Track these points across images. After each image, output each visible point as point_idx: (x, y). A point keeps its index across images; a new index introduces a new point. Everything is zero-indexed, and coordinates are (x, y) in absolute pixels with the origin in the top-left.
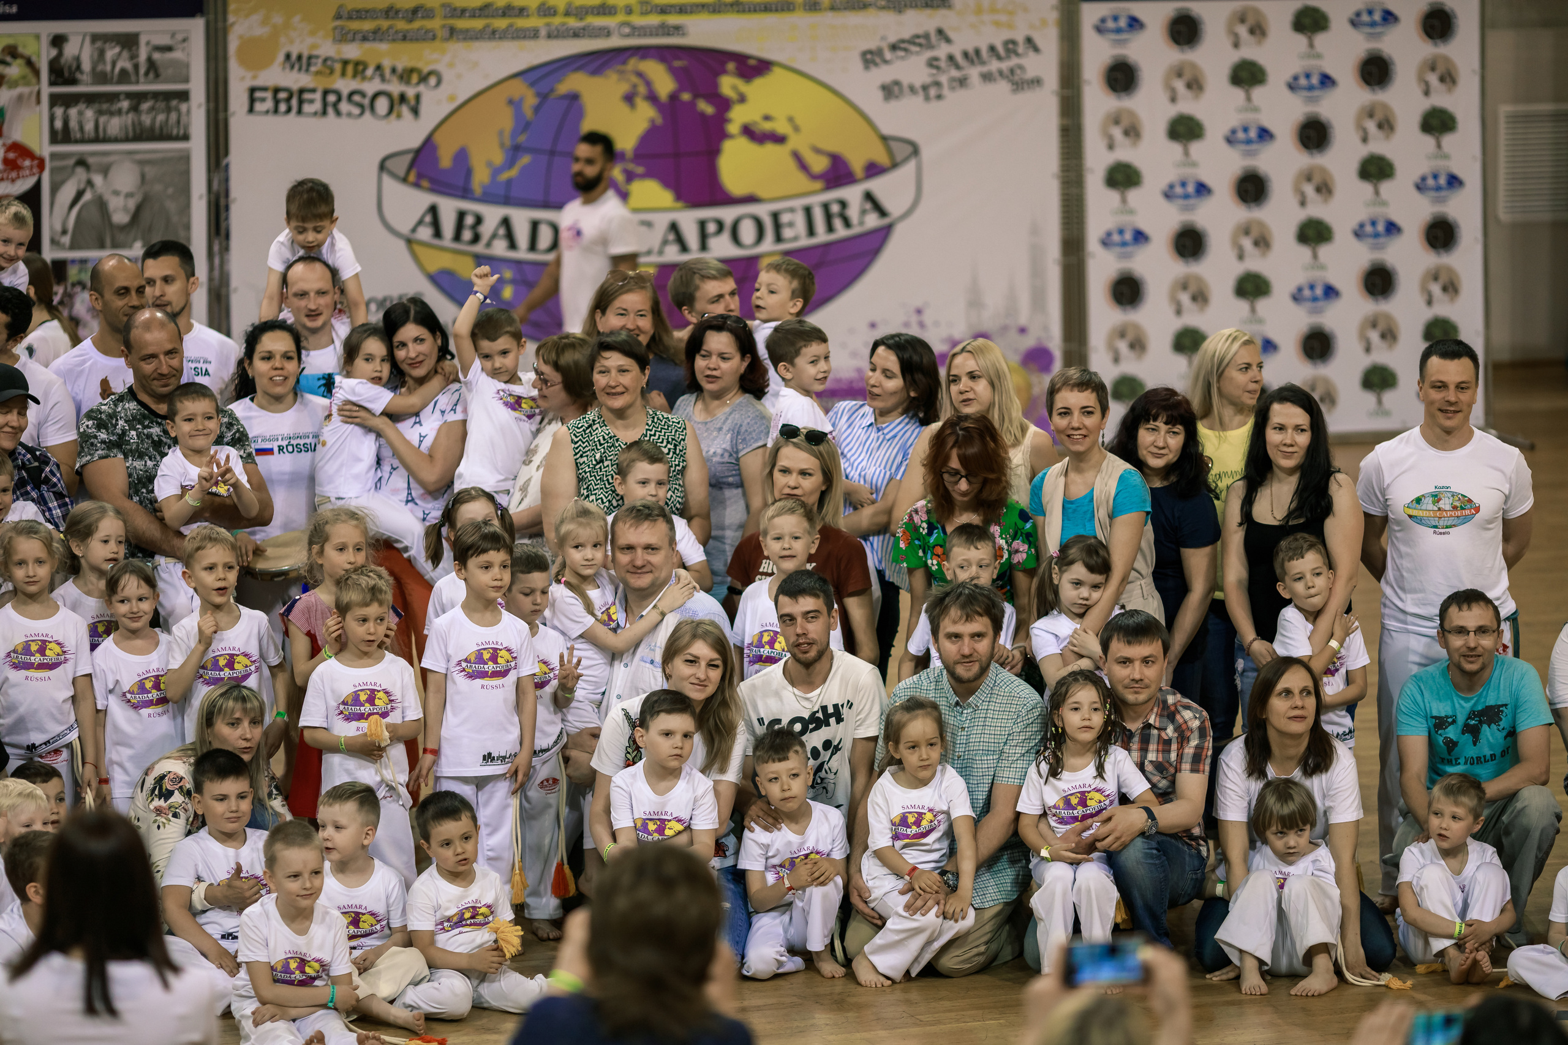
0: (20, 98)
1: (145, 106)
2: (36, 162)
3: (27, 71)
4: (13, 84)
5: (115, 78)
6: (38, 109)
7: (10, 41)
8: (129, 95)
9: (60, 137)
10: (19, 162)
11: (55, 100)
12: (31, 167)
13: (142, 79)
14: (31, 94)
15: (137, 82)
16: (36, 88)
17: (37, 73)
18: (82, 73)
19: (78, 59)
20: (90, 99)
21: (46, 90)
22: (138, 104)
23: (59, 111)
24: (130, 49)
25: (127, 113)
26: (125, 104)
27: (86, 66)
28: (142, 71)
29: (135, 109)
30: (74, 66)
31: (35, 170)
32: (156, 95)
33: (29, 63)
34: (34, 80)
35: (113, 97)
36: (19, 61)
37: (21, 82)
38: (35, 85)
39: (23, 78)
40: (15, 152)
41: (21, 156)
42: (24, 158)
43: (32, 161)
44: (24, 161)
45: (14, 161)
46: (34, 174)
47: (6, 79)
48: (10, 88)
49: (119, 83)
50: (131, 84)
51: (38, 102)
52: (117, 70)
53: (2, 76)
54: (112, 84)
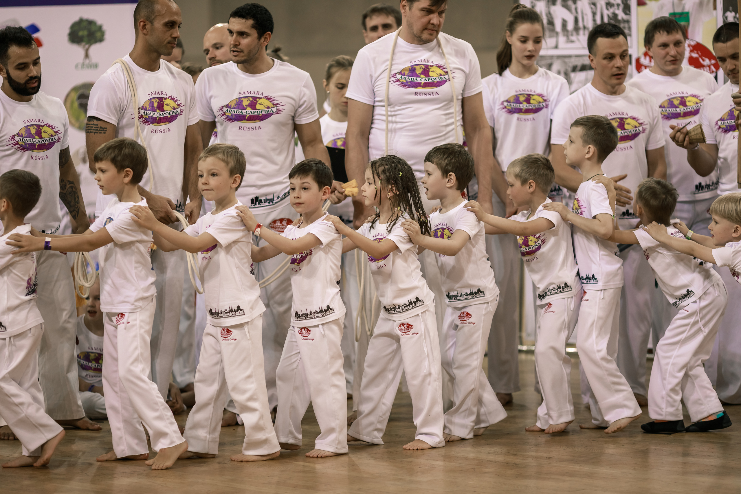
0: (701, 3)
6: (714, 12)
10: (701, 60)
23: (731, 15)
31: (713, 68)
40: (698, 53)
41: (700, 57)
42: (704, 58)
43: (710, 60)
44: (703, 60)
45: (697, 59)
46: (713, 72)
51: (715, 8)
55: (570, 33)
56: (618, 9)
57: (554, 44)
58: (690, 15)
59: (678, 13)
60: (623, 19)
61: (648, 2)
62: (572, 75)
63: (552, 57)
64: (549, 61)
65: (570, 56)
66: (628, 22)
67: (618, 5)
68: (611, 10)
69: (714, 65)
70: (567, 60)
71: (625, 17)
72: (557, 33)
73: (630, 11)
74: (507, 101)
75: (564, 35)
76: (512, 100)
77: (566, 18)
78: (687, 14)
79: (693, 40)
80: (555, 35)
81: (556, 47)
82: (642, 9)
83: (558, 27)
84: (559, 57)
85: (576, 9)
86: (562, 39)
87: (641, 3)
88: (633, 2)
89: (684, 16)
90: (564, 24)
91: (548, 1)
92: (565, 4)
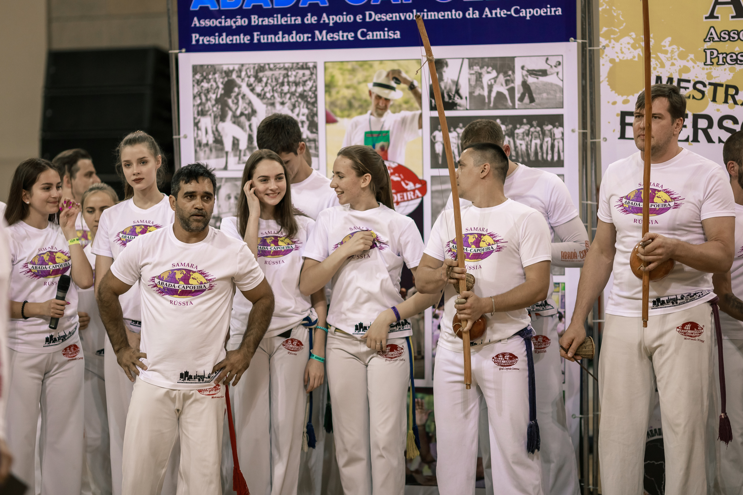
0: (404, 121)
1: (520, 131)
2: (418, 186)
3: (410, 95)
4: (398, 108)
5: (492, 105)
6: (420, 130)
7: (395, 67)
9: (440, 161)
10: (403, 184)
12: (414, 191)
13: (517, 102)
14: (414, 116)
15: (514, 108)
16: (419, 112)
17: (418, 97)
18: (461, 98)
19: (457, 84)
21: (428, 114)
22: (515, 128)
23: (439, 135)
24: (506, 74)
27: (465, 91)
28: (517, 95)
30: (454, 89)
31: (418, 193)
32: (530, 119)
33: (412, 87)
34: (417, 105)
36: (403, 86)
37: (405, 106)
38: (417, 109)
39: (406, 102)
40: (400, 177)
41: (403, 180)
42: (407, 182)
43: (415, 185)
44: (407, 184)
45: (398, 183)
46: (418, 197)
47: (391, 103)
48: (394, 112)
49: (495, 108)
50: (507, 108)
51: (421, 126)
52: (493, 94)
53: (387, 100)
54: (489, 109)
55: (242, 154)
56: (303, 126)
57: (223, 166)
58: (390, 133)
59: (376, 132)
60: (307, 138)
61: (338, 119)
66: (315, 141)
69: (419, 189)
71: (311, 136)
72: (227, 153)
73: (317, 129)
74: (123, 232)
75: (235, 155)
76: (128, 231)
77: (237, 136)
78: (387, 132)
79: (394, 162)
80: (225, 155)
81: (225, 168)
82: (331, 126)
83: (228, 145)
85: (250, 126)
86: (232, 160)
87: (330, 120)
88: (321, 119)
89: (384, 135)
90: (236, 143)
91: (215, 117)
92: (236, 120)
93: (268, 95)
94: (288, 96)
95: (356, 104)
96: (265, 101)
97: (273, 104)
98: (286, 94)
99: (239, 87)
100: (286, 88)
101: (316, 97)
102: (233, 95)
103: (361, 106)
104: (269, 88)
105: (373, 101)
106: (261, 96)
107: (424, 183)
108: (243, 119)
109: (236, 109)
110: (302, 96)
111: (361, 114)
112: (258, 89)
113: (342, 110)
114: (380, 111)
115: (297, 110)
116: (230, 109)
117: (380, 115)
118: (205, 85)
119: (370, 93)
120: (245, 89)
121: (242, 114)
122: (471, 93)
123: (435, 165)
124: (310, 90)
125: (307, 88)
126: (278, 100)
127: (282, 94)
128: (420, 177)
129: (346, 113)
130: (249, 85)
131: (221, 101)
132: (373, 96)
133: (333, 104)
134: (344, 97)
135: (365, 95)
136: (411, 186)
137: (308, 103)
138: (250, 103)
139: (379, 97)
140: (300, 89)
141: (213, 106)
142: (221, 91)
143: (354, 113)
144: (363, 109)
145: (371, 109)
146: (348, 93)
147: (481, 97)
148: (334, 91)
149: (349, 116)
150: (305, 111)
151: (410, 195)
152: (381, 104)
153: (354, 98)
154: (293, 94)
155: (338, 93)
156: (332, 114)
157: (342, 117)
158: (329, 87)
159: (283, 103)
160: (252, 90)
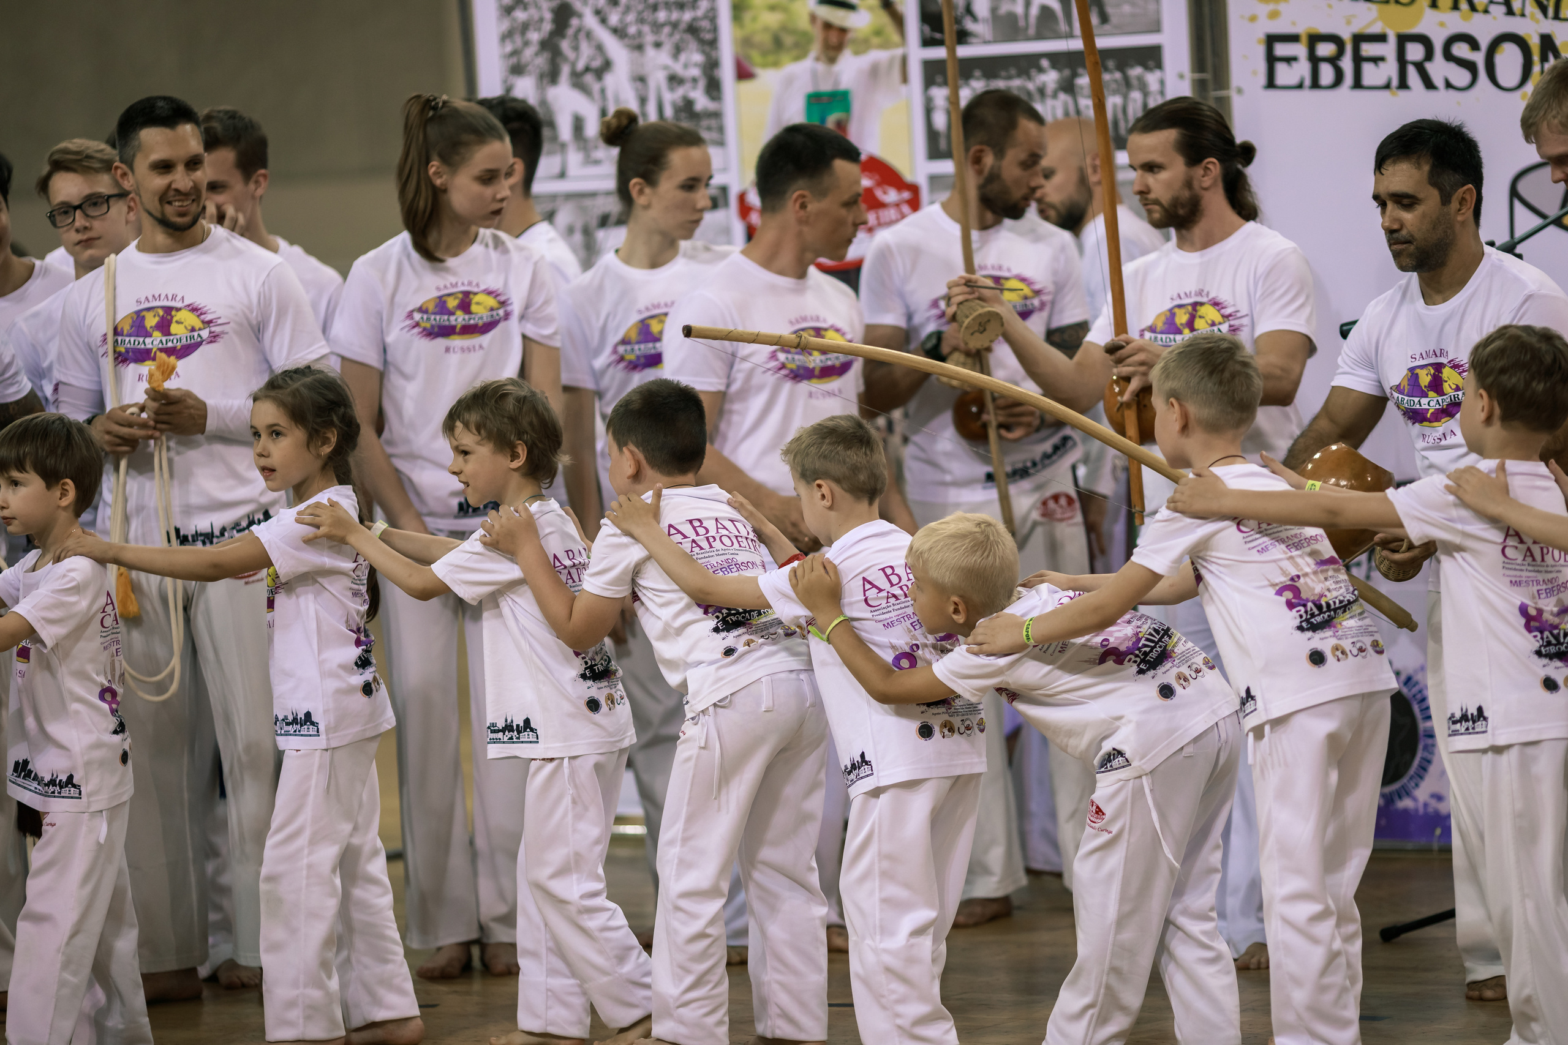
0: (874, 72)
2: (906, 195)
3: (884, 19)
4: (863, 45)
5: (1032, 31)
6: (903, 89)
8: (1057, 59)
9: (943, 144)
10: (879, 193)
11: (933, 73)
12: (897, 205)
14: (891, 61)
16: (898, 52)
17: (898, 20)
18: (975, 18)
20: (991, 66)
21: (918, 54)
22: (1075, 75)
23: (940, 94)
25: (1055, 96)
26: (1050, 78)
27: (982, 6)
29: (1068, 87)
30: (961, 3)
31: (905, 210)
33: (887, 3)
34: (895, 37)
35: (1027, 64)
36: (871, 2)
37: (875, 40)
38: (896, 46)
39: (878, 33)
40: (873, 178)
41: (879, 184)
42: (885, 188)
43: (899, 193)
45: (869, 191)
47: (850, 36)
48: (857, 53)
49: (1039, 37)
50: (1058, 36)
51: (905, 79)
52: (1034, 11)
53: (843, 31)
54: (1028, 39)
55: (591, 145)
56: (695, 88)
57: (556, 170)
58: (852, 96)
59: (825, 93)
60: (705, 110)
61: (757, 71)
62: (601, 234)
63: (553, 197)
64: (548, 207)
65: (593, 195)
66: (717, 115)
67: (695, 80)
68: (680, 92)
69: (907, 201)
70: (588, 202)
71: (711, 106)
72: (563, 146)
73: (720, 92)
74: (421, 310)
75: (579, 149)
76: (431, 308)
77: (582, 112)
78: (846, 94)
80: (560, 149)
81: (562, 175)
82: (746, 86)
83: (565, 131)
84: (570, 196)
85: (603, 91)
86: (574, 158)
87: (743, 73)
88: (727, 72)
89: (839, 99)
90: (578, 125)
91: (541, 77)
92: (577, 81)
93: (632, 30)
94: (667, 30)
95: (788, 40)
96: (626, 41)
97: (640, 48)
98: (663, 25)
99: (580, 16)
100: (662, 15)
101: (715, 29)
102: (570, 32)
103: (797, 45)
104: (631, 17)
105: (817, 33)
106: (619, 32)
107: (914, 189)
108: (589, 78)
109: (577, 58)
110: (692, 29)
111: (798, 58)
112: (614, 19)
113: (765, 53)
114: (832, 53)
115: (683, 57)
116: (566, 59)
117: (832, 60)
118: (520, 15)
119: (813, 18)
120: (590, 21)
121: (587, 69)
122: (994, 10)
123: (935, 152)
124: (705, 17)
125: (700, 13)
126: (649, 38)
127: (657, 27)
128: (908, 177)
129: (771, 58)
130: (598, 12)
131: (549, 45)
132: (819, 24)
133: (746, 42)
134: (766, 29)
135: (804, 23)
136: (891, 196)
137: (702, 42)
138: (600, 48)
139: (828, 26)
140: (687, 16)
141: (537, 54)
142: (547, 27)
143: (785, 57)
144: (800, 50)
145: (815, 50)
146: (772, 20)
147: (1012, 17)
148: (747, 17)
149: (776, 64)
150: (698, 58)
151: (892, 213)
152: (834, 38)
153: (784, 28)
154: (675, 25)
155: (754, 19)
156: (746, 63)
157: (765, 66)
158: (738, 9)
159: (658, 45)
160: (604, 21)
